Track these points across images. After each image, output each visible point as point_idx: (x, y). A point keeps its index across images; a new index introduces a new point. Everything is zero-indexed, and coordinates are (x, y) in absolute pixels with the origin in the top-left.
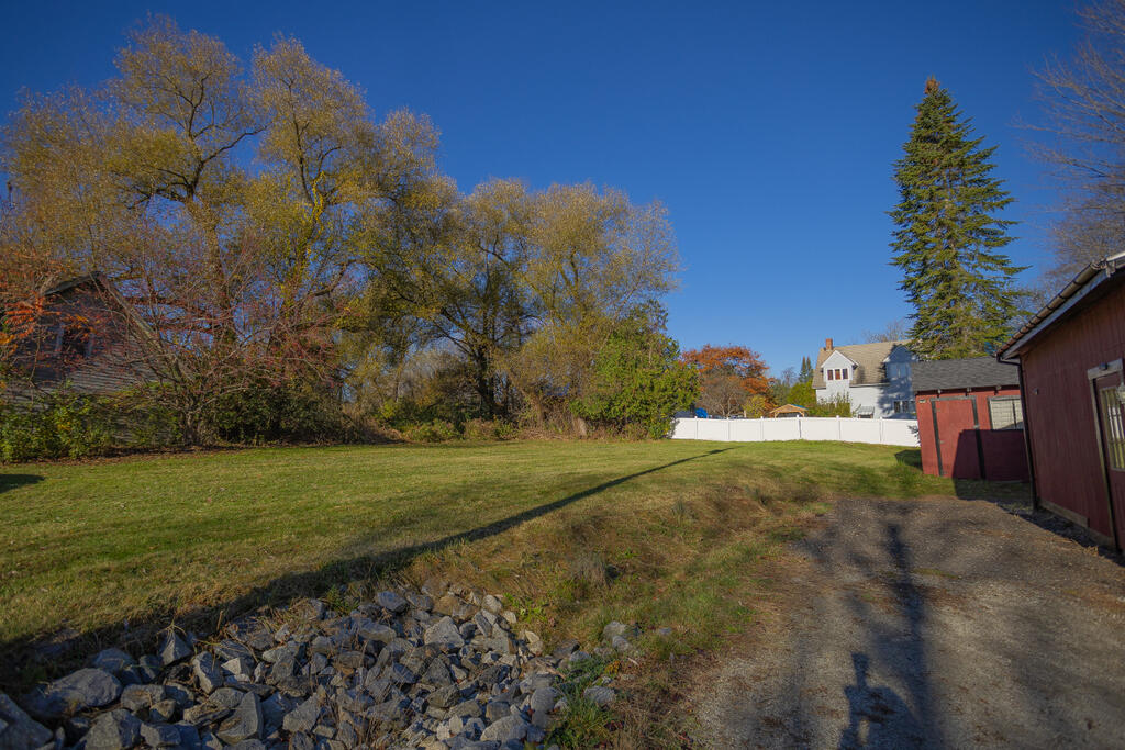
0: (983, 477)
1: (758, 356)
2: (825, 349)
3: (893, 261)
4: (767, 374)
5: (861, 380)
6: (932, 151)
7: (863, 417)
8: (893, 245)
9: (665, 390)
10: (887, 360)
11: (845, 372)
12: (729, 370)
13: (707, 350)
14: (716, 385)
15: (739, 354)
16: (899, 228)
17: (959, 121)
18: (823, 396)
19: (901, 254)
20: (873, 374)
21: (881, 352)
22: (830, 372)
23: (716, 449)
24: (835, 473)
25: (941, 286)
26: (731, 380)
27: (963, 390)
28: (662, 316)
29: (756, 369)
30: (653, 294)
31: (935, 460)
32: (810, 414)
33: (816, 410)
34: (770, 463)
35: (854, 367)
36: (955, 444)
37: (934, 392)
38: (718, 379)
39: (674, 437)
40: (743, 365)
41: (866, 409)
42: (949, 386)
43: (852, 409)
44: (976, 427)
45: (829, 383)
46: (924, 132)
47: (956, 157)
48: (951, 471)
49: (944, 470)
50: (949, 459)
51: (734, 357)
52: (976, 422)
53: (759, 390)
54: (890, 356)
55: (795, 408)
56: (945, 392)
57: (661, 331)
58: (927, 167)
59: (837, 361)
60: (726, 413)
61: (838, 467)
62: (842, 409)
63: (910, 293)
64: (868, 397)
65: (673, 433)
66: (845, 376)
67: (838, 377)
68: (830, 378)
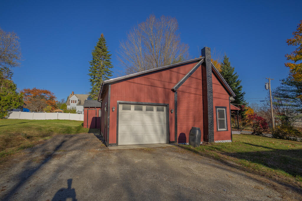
0: (96, 128)
1: (53, 94)
2: (72, 94)
3: (89, 74)
4: (56, 100)
5: (80, 104)
6: (100, 51)
7: (79, 113)
8: (89, 70)
9: (7, 101)
10: (87, 99)
11: (76, 101)
12: (42, 97)
13: (35, 90)
14: (36, 101)
15: (47, 92)
16: (91, 66)
17: (106, 46)
18: (69, 107)
19: (91, 73)
20: (83, 102)
21: (85, 97)
22: (72, 101)
23: (24, 122)
24: (60, 128)
25: (97, 83)
26: (42, 100)
27: (94, 107)
28: (10, 74)
29: (52, 98)
30: (7, 66)
31: (86, 124)
32: (65, 112)
33: (66, 111)
34: (40, 126)
35: (79, 100)
36: (91, 120)
37: (88, 107)
38: (37, 100)
39: (9, 118)
40: (47, 96)
41: (80, 112)
42: (91, 106)
43: (77, 111)
44: (96, 116)
45: (71, 104)
46: (99, 46)
47: (104, 54)
48: (89, 127)
49: (88, 126)
50: (89, 124)
51: (45, 93)
52: (96, 115)
53: (52, 104)
54: (88, 98)
55: (61, 110)
56: (91, 107)
57: (9, 79)
58: (98, 54)
59: (74, 98)
60: (39, 111)
61: (63, 127)
62: (73, 111)
63: (91, 83)
64: (81, 108)
65: (9, 117)
66: (76, 102)
67: (74, 102)
68: (72, 102)
